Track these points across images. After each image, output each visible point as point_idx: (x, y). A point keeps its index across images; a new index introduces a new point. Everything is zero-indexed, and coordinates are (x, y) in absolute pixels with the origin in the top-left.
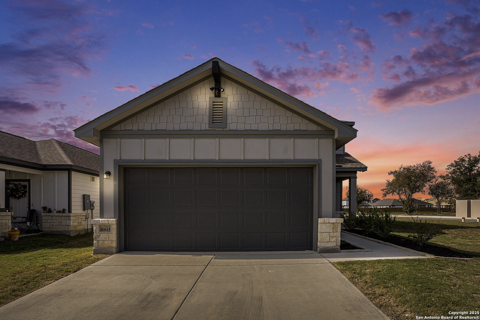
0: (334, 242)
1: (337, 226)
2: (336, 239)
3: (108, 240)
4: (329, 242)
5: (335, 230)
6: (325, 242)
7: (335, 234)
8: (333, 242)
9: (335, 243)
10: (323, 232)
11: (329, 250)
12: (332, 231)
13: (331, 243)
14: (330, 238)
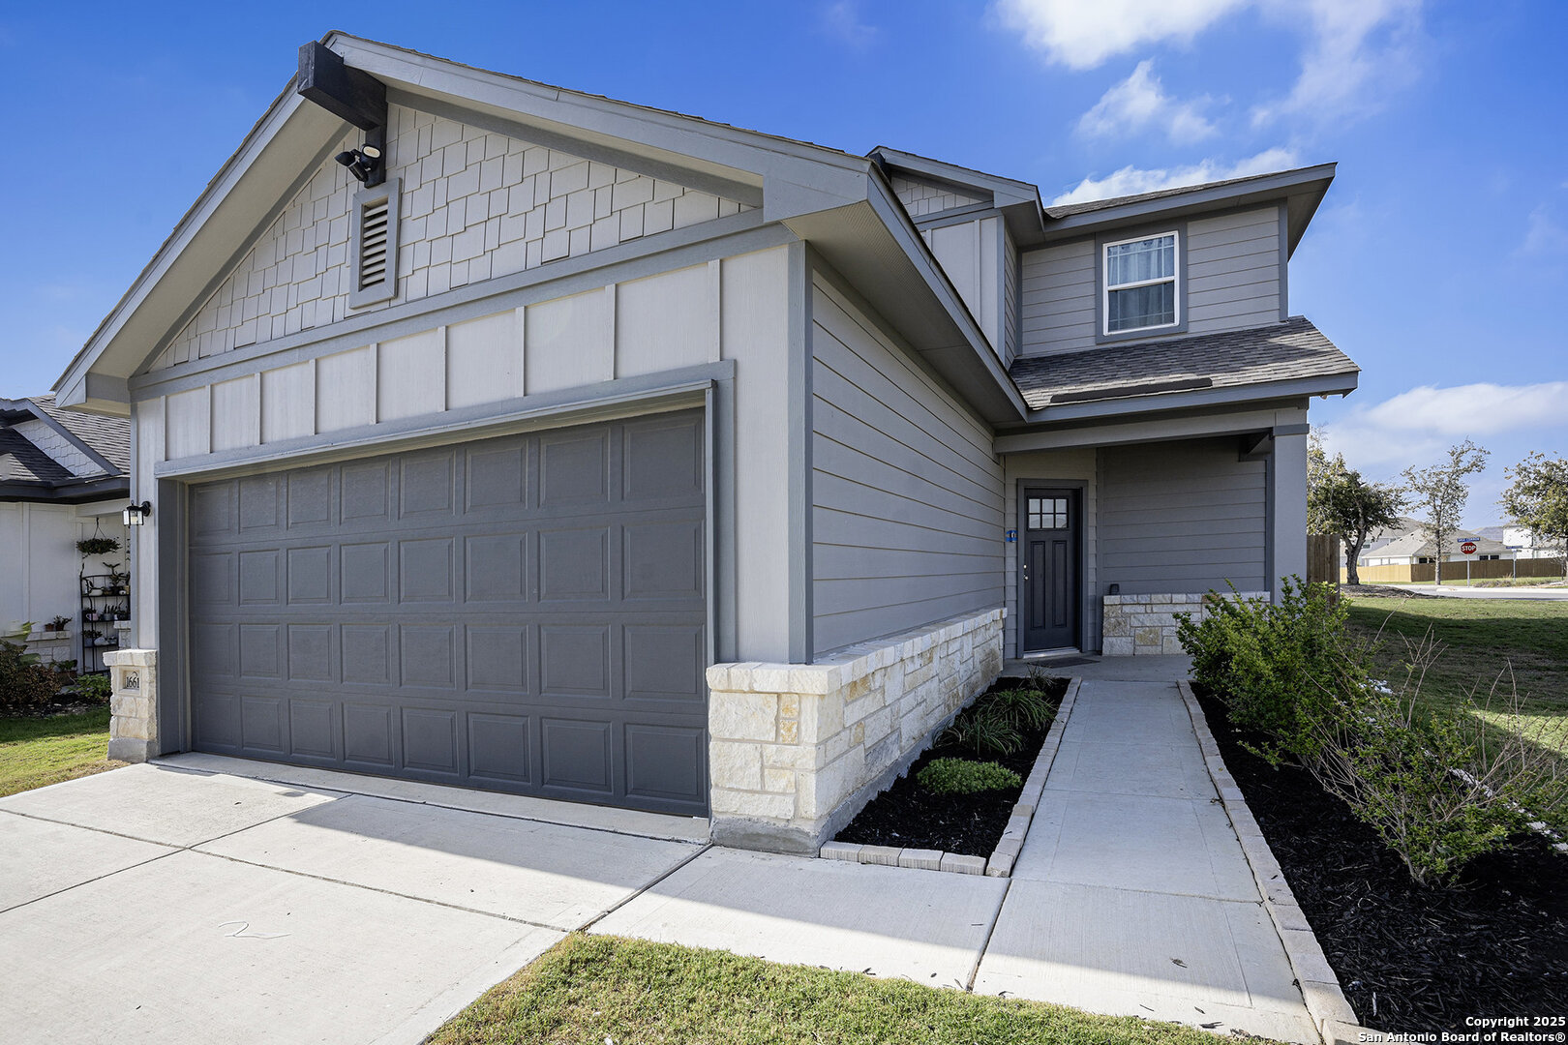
0: (784, 794)
1: (799, 713)
2: (793, 779)
3: (136, 718)
4: (758, 792)
5: (789, 730)
6: (738, 790)
7: (788, 753)
8: (778, 793)
9: (790, 800)
10: (727, 736)
11: (758, 835)
12: (773, 734)
13: (772, 800)
14: (766, 772)
